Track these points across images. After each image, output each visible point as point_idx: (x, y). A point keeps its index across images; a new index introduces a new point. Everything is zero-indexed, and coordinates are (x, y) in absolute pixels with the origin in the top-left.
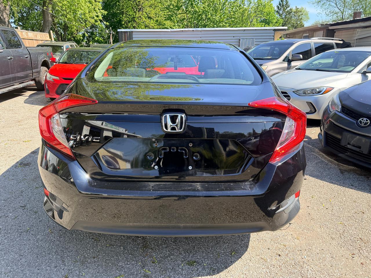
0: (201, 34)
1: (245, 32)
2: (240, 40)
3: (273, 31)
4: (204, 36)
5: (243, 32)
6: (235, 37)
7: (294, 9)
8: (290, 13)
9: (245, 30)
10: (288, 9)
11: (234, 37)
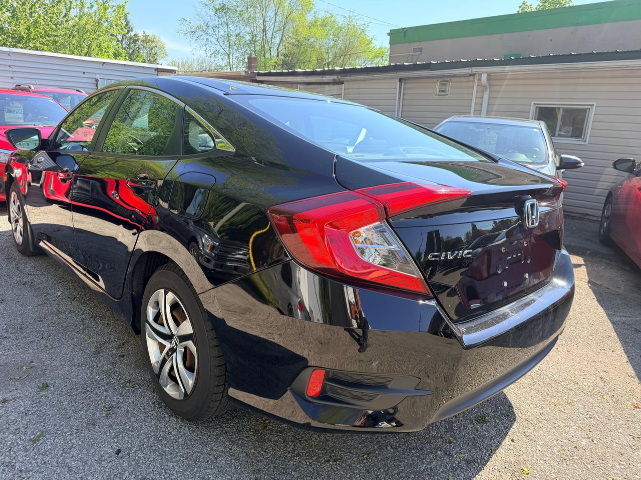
0: (10, 59)
1: (105, 67)
2: (97, 80)
3: (155, 70)
4: (17, 64)
5: (100, 66)
6: (86, 73)
7: (141, 35)
8: (135, 42)
9: (104, 63)
10: (132, 34)
11: (84, 73)
